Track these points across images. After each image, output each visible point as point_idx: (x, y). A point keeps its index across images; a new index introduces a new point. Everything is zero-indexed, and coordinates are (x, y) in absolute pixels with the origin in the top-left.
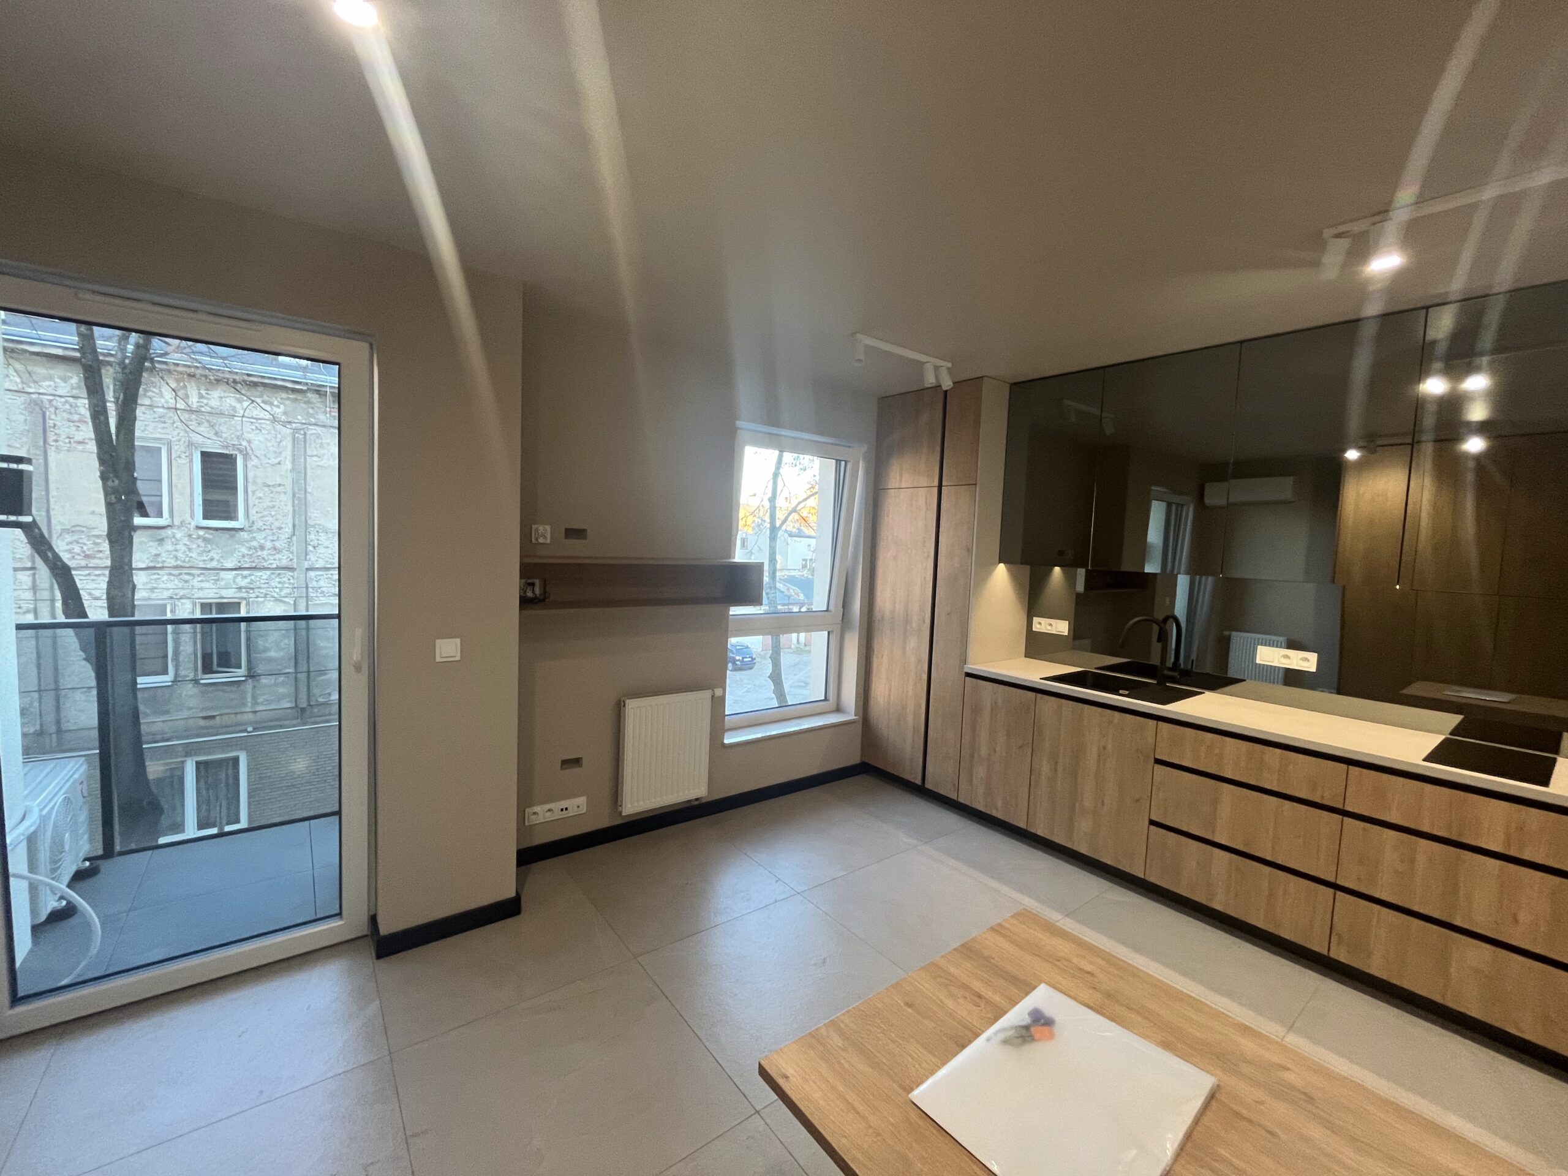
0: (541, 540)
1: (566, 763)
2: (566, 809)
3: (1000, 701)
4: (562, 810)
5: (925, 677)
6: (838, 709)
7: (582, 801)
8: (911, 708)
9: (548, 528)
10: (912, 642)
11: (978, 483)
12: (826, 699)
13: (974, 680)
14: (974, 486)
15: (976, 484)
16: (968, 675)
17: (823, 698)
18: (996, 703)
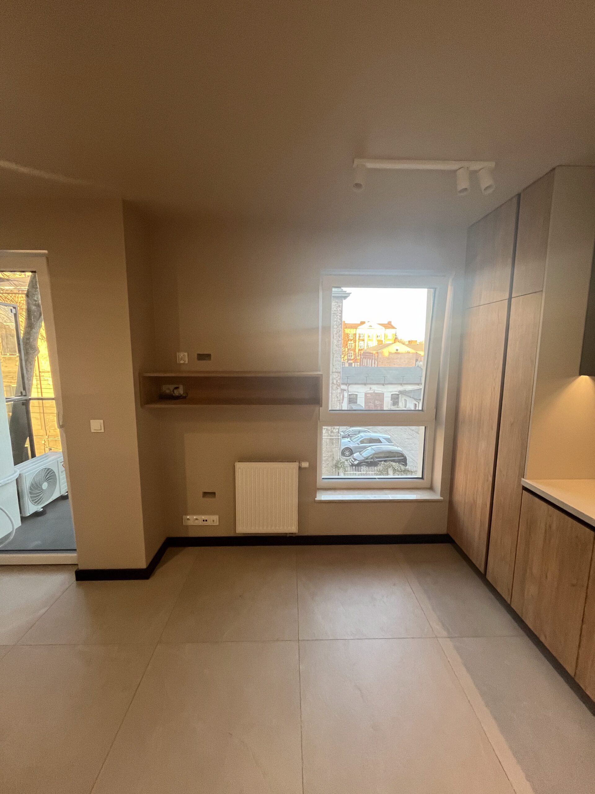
0: (182, 362)
1: (205, 494)
2: (206, 521)
3: (554, 527)
4: (204, 521)
5: (491, 479)
6: (431, 488)
7: (216, 518)
8: (479, 502)
9: (186, 354)
10: (483, 445)
11: (544, 290)
12: (422, 478)
13: (531, 496)
14: (540, 293)
15: (542, 291)
16: (525, 489)
17: (421, 477)
18: (550, 527)
